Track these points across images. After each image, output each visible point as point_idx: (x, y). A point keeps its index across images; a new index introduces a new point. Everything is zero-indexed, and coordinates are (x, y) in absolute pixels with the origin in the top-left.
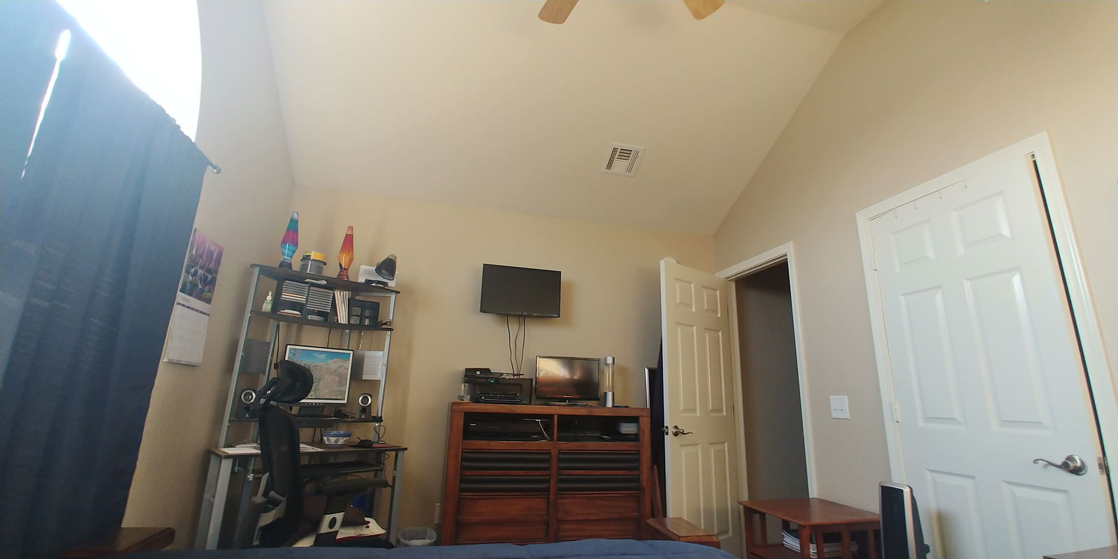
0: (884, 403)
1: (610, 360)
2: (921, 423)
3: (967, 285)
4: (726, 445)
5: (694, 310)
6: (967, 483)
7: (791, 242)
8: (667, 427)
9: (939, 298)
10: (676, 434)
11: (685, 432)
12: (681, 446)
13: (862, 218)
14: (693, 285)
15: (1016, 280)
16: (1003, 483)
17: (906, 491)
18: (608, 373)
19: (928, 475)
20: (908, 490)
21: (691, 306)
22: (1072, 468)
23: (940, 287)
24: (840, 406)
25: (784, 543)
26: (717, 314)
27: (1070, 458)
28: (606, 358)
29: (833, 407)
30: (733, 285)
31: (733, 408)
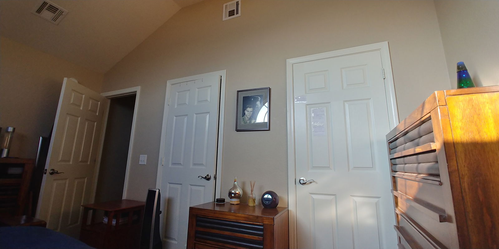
0: (159, 157)
1: (10, 129)
2: (170, 166)
3: (195, 115)
4: (86, 179)
5: (81, 109)
6: (179, 186)
7: (140, 87)
8: (46, 170)
9: (186, 119)
10: (52, 174)
11: (59, 172)
12: (54, 180)
13: (169, 83)
14: (84, 96)
15: (208, 116)
16: (189, 185)
17: (157, 191)
18: (8, 138)
19: (168, 185)
20: (158, 190)
21: (80, 106)
22: (208, 178)
23: (187, 115)
24: (143, 159)
25: (103, 221)
26: (96, 113)
27: (208, 175)
28: (8, 128)
29: (140, 160)
30: (109, 101)
31: (95, 161)
